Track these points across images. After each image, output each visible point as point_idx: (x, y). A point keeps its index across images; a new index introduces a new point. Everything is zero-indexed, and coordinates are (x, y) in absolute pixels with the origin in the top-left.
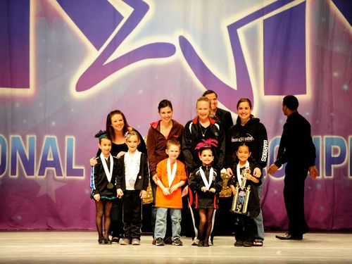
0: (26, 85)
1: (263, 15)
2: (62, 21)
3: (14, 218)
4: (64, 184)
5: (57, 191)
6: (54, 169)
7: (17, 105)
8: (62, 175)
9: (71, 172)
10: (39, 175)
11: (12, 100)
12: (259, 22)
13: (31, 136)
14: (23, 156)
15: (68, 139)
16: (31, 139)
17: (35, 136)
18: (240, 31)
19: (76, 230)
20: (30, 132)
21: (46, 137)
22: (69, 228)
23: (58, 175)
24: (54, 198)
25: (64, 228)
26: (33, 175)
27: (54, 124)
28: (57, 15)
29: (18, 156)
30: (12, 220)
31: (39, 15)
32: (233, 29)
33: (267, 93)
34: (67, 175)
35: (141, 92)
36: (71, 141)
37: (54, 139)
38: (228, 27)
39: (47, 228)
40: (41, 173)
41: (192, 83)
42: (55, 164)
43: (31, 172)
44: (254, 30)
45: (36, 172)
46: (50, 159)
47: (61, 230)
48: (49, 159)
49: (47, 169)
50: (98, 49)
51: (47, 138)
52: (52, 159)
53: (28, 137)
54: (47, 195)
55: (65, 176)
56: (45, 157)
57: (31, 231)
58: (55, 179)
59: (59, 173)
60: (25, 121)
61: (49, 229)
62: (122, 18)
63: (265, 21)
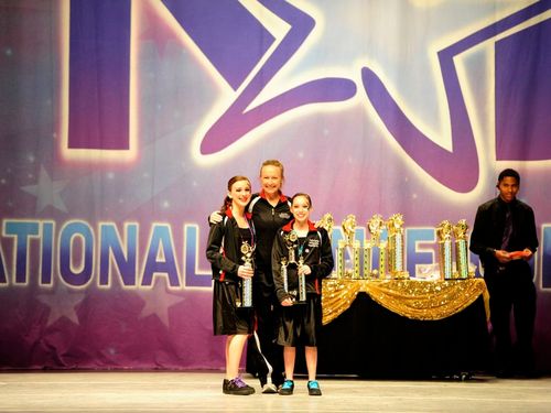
0: (124, 145)
1: (495, 34)
2: (180, 45)
3: (103, 352)
4: (182, 299)
5: (172, 309)
6: (166, 275)
7: (111, 176)
8: (178, 285)
9: (193, 279)
10: (143, 284)
11: (102, 167)
12: (489, 45)
13: (131, 224)
14: (119, 255)
15: (189, 228)
16: (131, 229)
17: (137, 224)
18: (458, 60)
19: (200, 370)
20: (129, 217)
21: (154, 225)
22: (189, 368)
23: (172, 285)
24: (166, 321)
25: (181, 368)
26: (134, 284)
27: (166, 204)
28: (172, 36)
29: (111, 255)
30: (100, 356)
31: (143, 36)
32: (446, 56)
33: (499, 158)
34: (187, 284)
35: (301, 155)
36: (191, 231)
37: (167, 228)
38: (439, 53)
39: (155, 366)
40: (147, 281)
41: (382, 141)
42: (168, 267)
43: (130, 280)
44: (481, 57)
45: (139, 280)
46: (160, 259)
47: (176, 371)
48: (158, 260)
49: (155, 274)
50: (235, 88)
51: (156, 227)
52: (163, 260)
53: (126, 225)
54: (155, 315)
55: (183, 286)
56: (152, 256)
57: (129, 371)
58: (168, 291)
59: (175, 282)
60: (121, 201)
61: (158, 369)
62: (272, 39)
63: (498, 44)
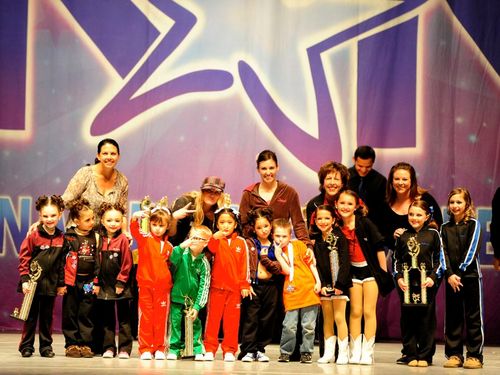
0: (20, 126)
1: (358, 34)
2: (73, 36)
7: (7, 153)
12: (352, 44)
13: (25, 198)
14: (13, 226)
16: (25, 202)
17: (30, 198)
18: (325, 56)
20: (24, 192)
27: (58, 181)
28: (67, 27)
29: (6, 226)
31: (39, 27)
32: (314, 53)
35: (182, 138)
38: (308, 50)
41: (256, 128)
44: (345, 54)
50: (123, 77)
53: (21, 198)
60: (16, 177)
62: (157, 33)
63: (360, 43)
